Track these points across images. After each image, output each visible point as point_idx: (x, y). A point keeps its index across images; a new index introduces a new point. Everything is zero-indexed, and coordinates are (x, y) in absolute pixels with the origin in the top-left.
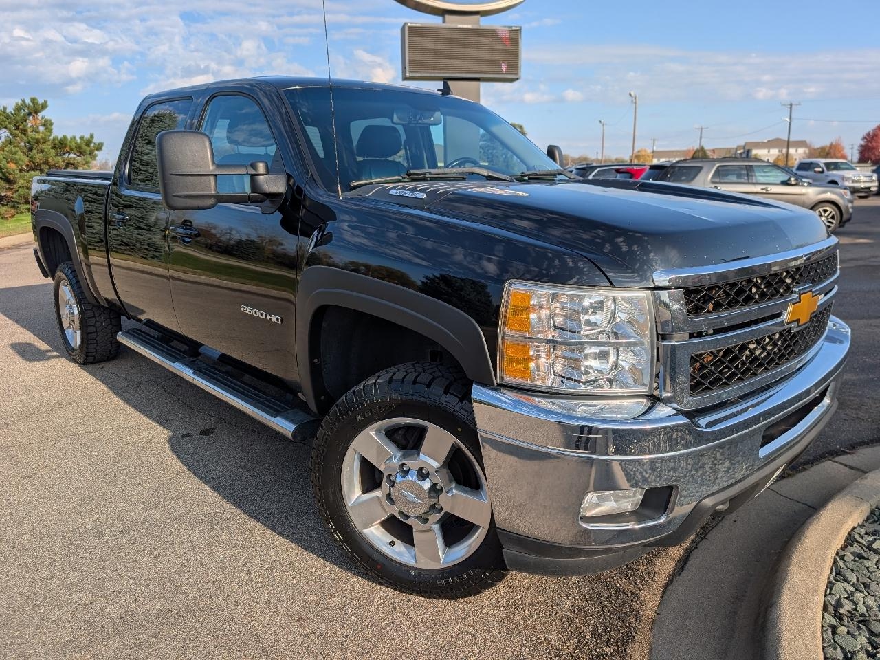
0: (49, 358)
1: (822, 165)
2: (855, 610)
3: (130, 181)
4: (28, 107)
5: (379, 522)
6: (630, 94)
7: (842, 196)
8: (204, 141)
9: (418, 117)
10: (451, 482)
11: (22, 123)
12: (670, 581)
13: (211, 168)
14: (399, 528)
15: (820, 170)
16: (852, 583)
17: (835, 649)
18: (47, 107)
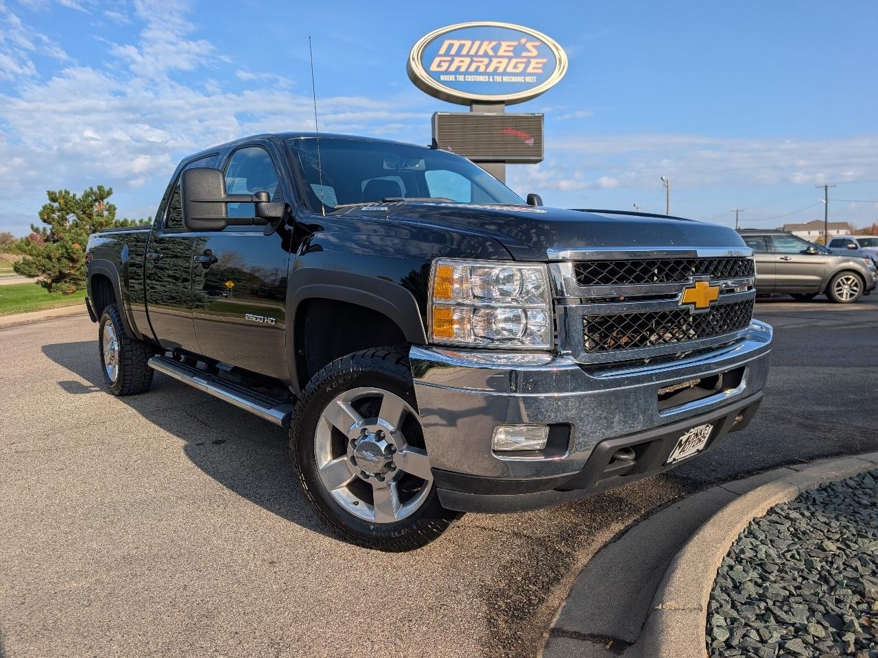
0: (91, 391)
1: (855, 242)
2: (756, 556)
3: (167, 226)
4: (95, 194)
5: (345, 483)
6: (662, 178)
7: (863, 265)
8: (219, 176)
9: (404, 164)
10: (404, 443)
11: (89, 208)
12: (605, 546)
13: (223, 196)
14: (362, 489)
15: (854, 246)
16: (760, 539)
17: (726, 579)
18: (111, 193)
